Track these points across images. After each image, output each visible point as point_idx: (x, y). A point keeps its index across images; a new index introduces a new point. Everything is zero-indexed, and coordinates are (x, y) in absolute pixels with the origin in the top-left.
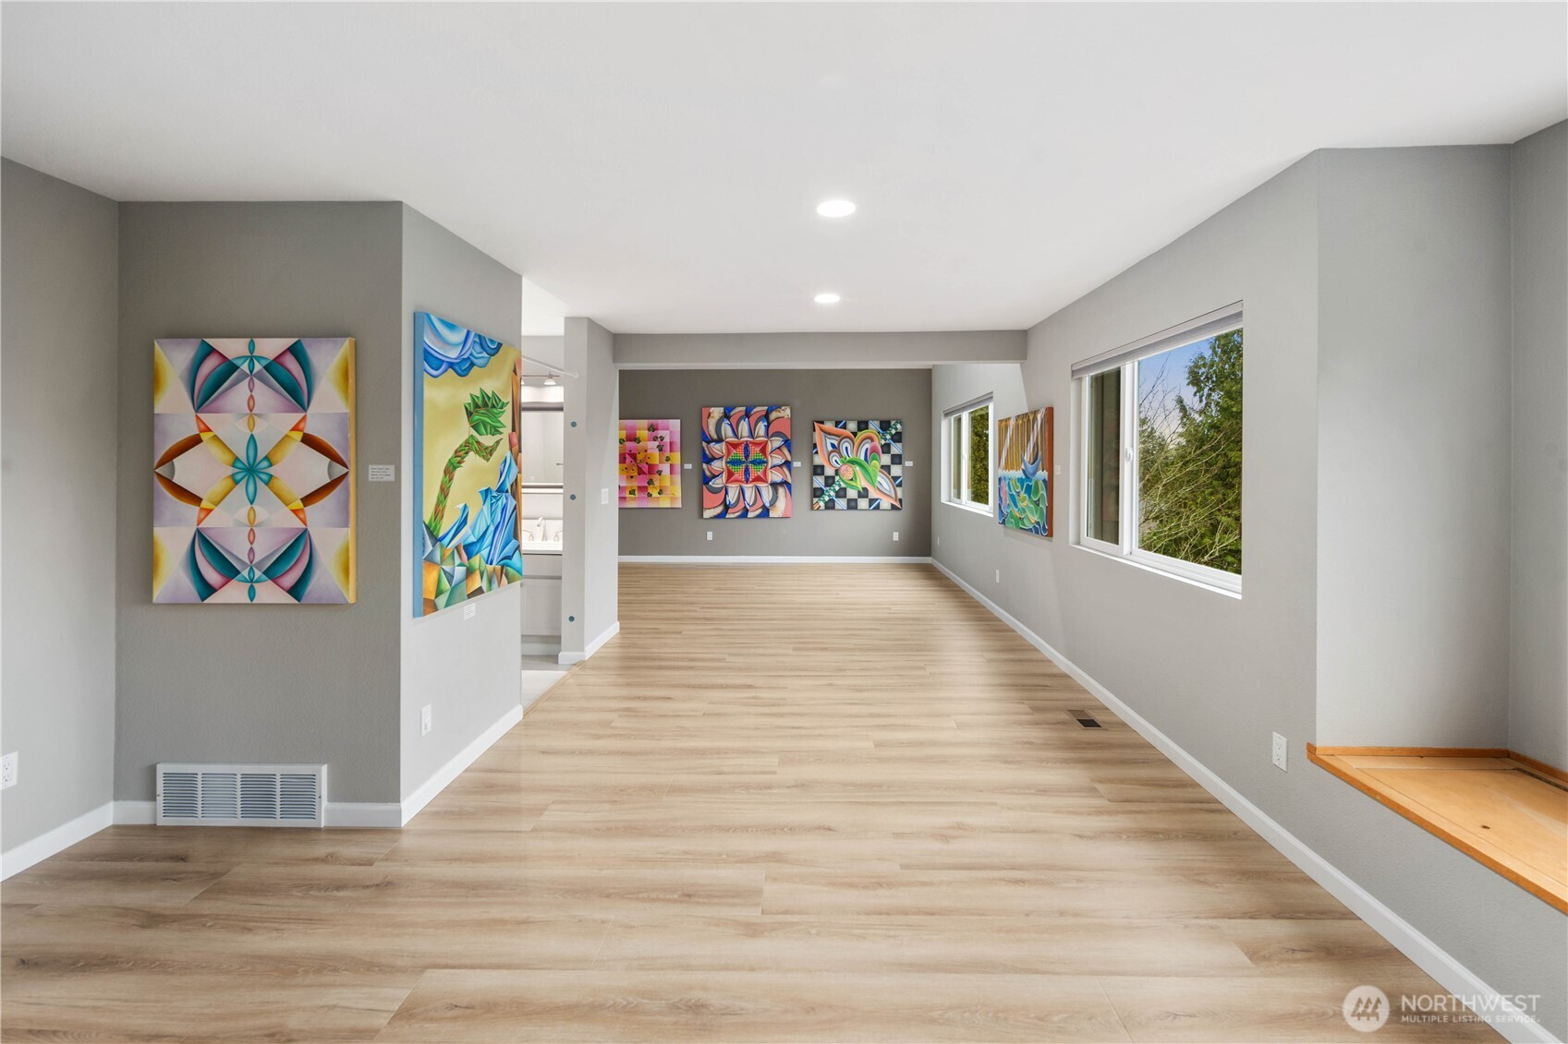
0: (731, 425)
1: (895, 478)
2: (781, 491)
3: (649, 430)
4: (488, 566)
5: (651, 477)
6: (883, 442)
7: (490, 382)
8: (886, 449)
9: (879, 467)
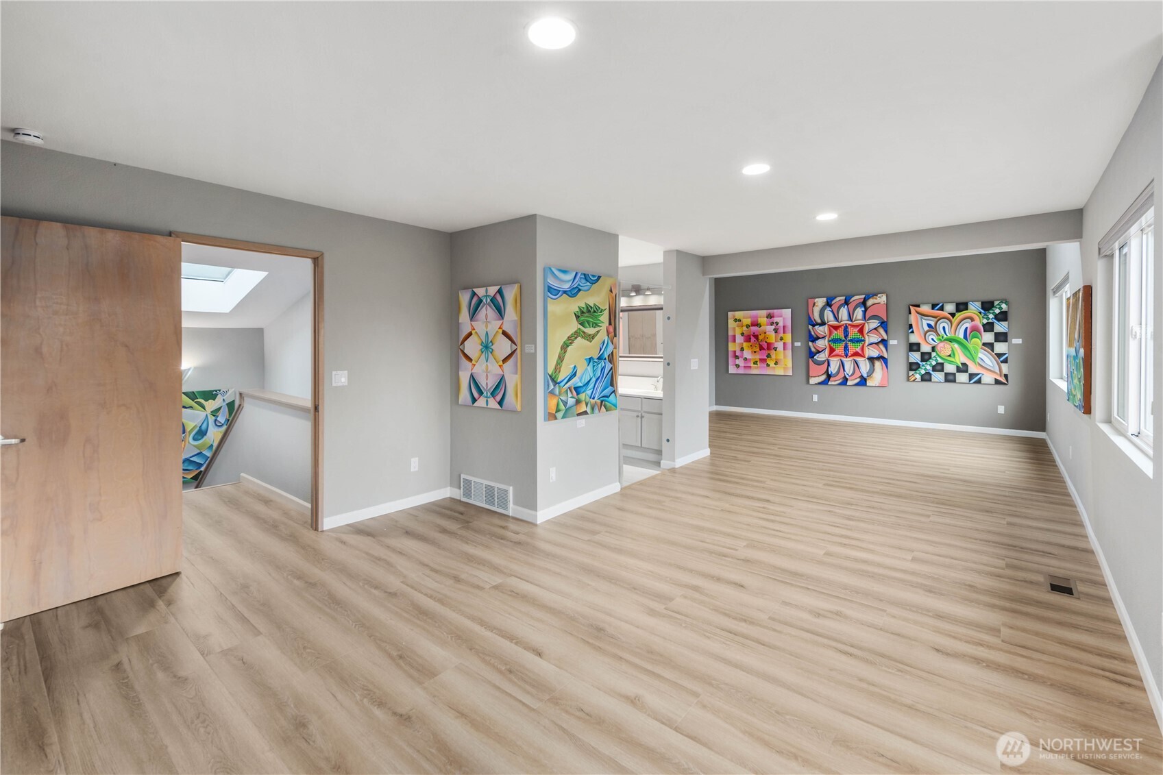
0: (832, 311)
1: (999, 355)
2: (878, 364)
3: (767, 317)
4: (591, 400)
5: (769, 352)
6: (985, 321)
7: (595, 297)
8: (989, 327)
9: (980, 344)
